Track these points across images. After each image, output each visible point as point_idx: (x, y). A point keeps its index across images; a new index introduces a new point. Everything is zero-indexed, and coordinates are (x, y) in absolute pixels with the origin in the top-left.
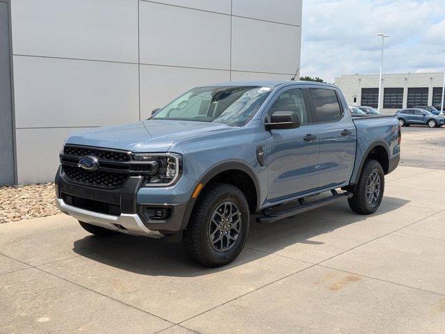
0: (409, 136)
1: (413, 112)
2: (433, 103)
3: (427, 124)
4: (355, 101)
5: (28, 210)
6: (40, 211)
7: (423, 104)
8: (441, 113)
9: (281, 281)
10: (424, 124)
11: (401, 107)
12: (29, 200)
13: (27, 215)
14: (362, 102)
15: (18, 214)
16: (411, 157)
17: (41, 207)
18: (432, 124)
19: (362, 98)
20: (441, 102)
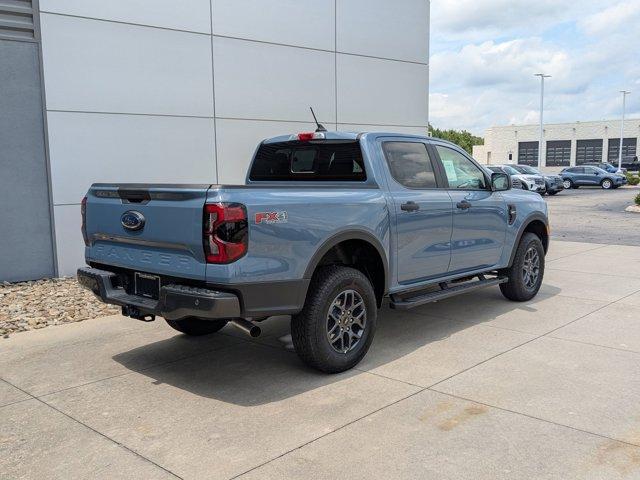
0: (577, 200)
1: (583, 170)
2: (609, 158)
3: (601, 184)
4: (510, 158)
5: (58, 312)
6: (74, 314)
7: (596, 160)
8: (619, 171)
9: (372, 416)
10: (597, 184)
11: (568, 164)
12: (64, 299)
13: (56, 320)
14: (519, 159)
15: (44, 319)
16: (577, 230)
17: (78, 308)
18: (607, 184)
19: (520, 155)
20: (618, 157)
